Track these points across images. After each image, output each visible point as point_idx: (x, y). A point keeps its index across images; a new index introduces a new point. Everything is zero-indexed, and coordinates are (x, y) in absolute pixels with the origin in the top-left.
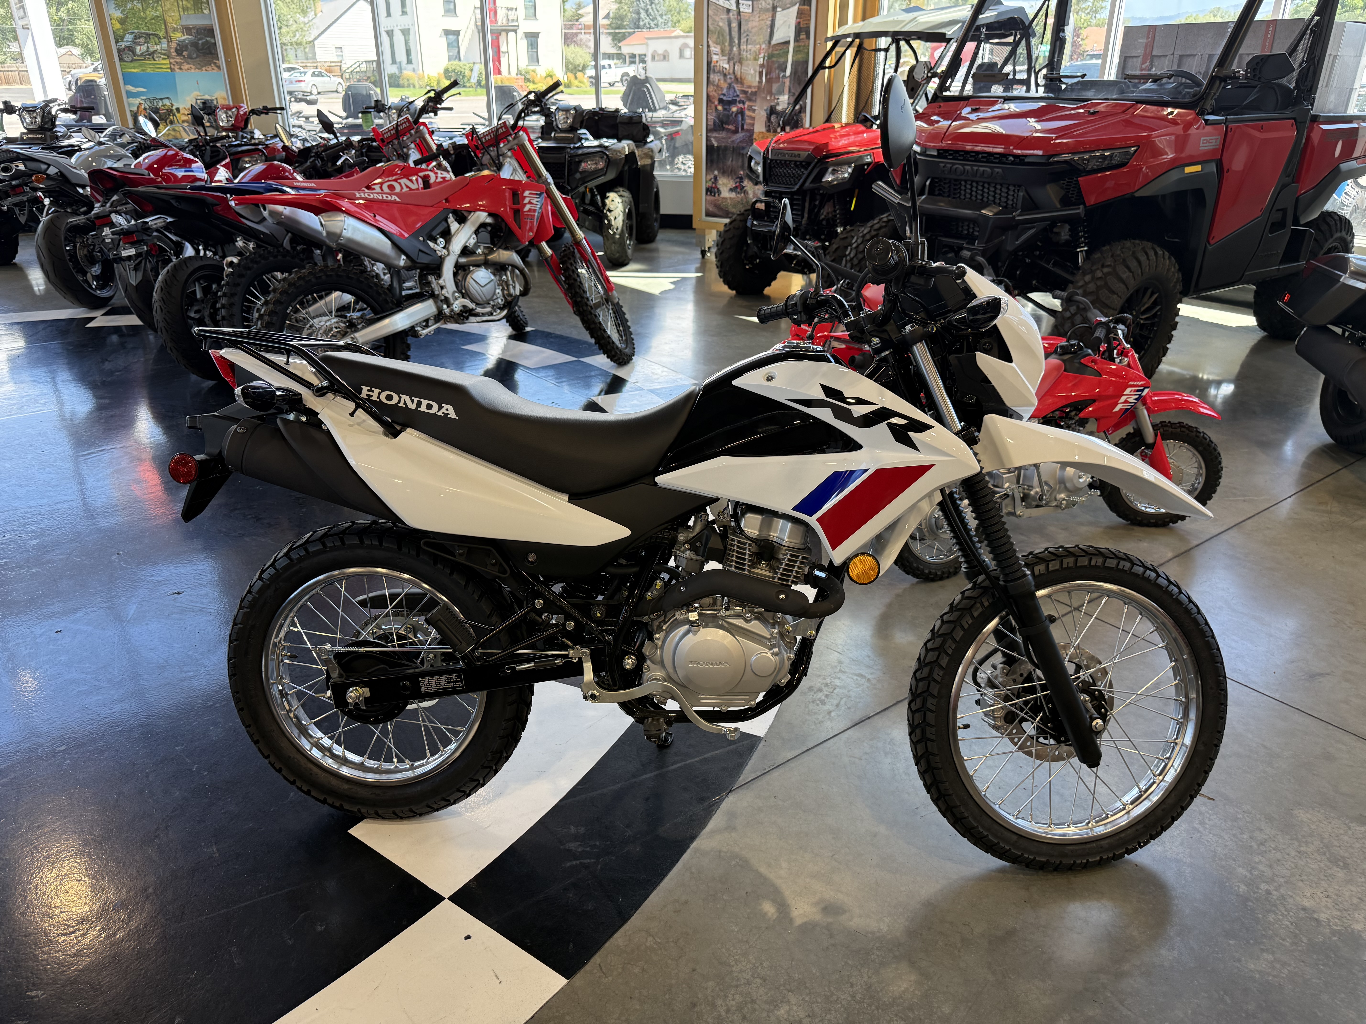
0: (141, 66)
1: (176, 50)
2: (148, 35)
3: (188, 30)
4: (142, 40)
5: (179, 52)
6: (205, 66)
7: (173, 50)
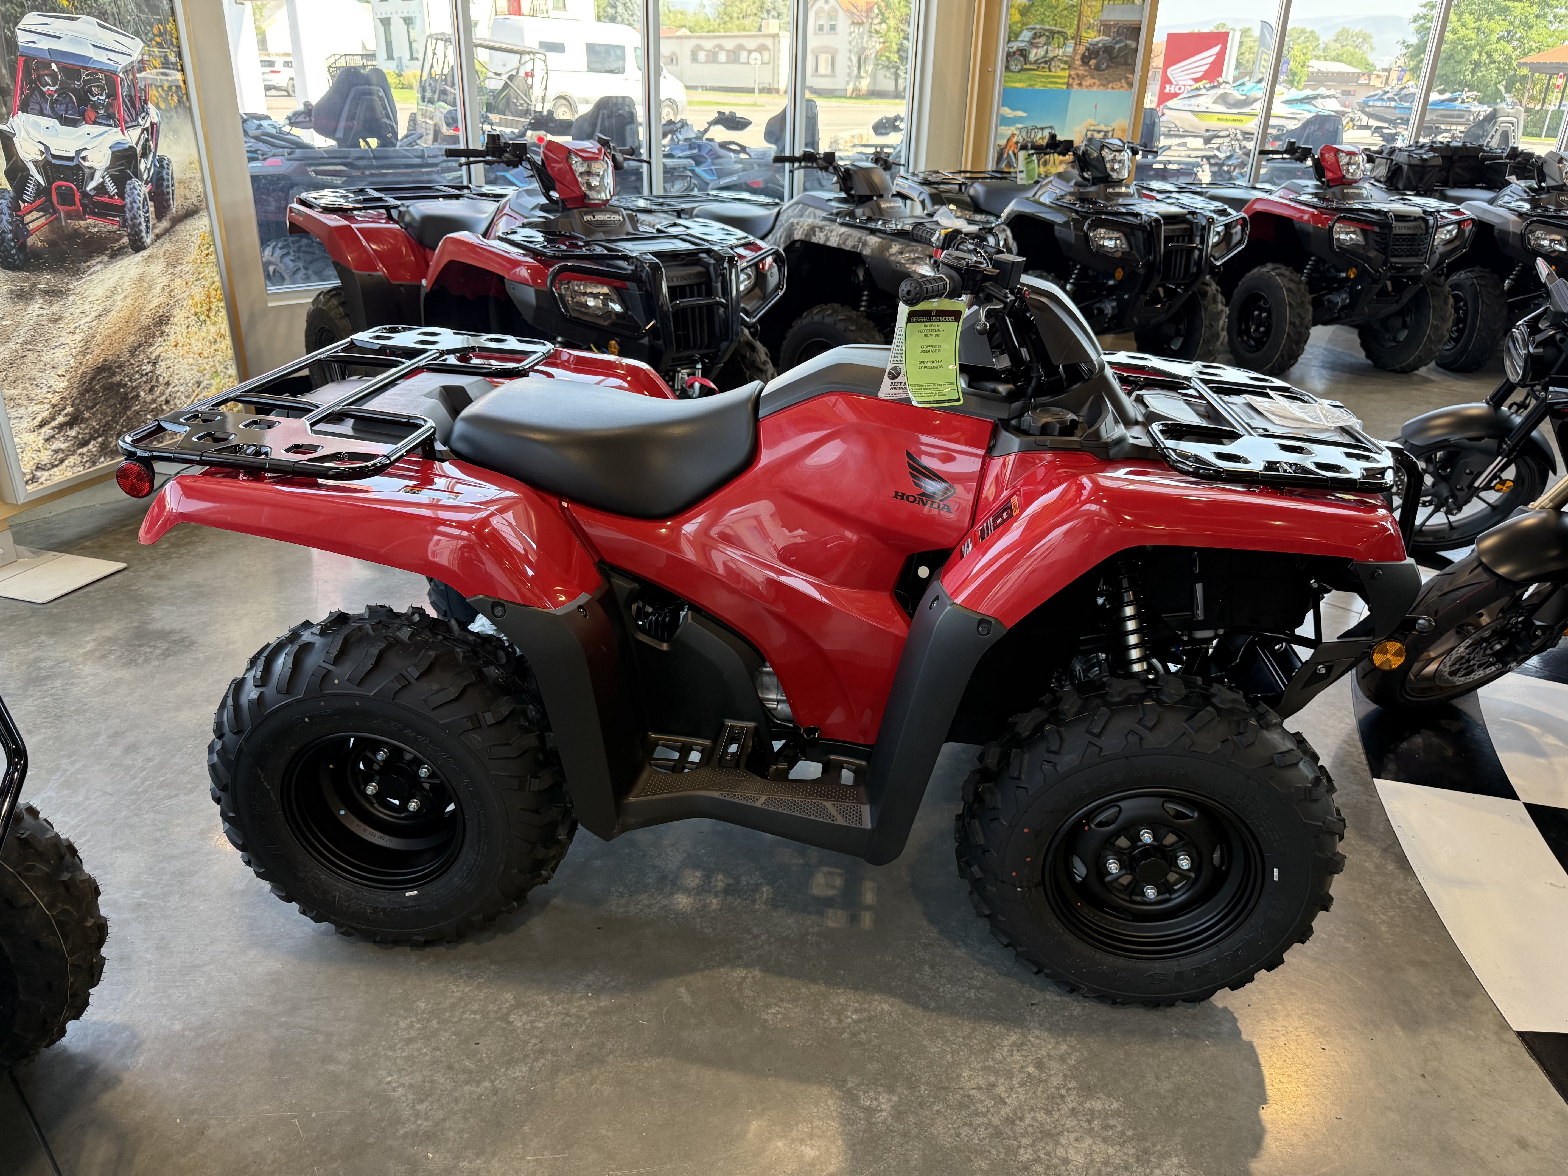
0: (1029, 79)
1: (1083, 57)
2: (1053, 33)
3: (1106, 27)
4: (1043, 40)
5: (1085, 60)
6: (1114, 81)
7: (1078, 57)
